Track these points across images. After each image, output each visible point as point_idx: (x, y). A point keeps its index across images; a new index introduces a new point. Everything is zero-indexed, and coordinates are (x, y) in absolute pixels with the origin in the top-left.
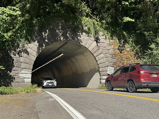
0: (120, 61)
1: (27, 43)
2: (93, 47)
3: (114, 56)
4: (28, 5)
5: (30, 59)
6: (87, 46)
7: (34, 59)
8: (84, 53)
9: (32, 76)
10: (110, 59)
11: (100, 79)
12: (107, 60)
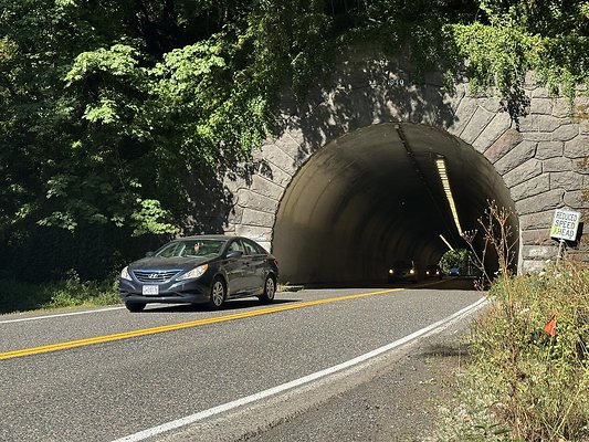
1: (257, 146)
2: (492, 138)
5: (267, 194)
6: (466, 136)
7: (279, 194)
10: (568, 177)
11: (523, 258)
12: (554, 184)
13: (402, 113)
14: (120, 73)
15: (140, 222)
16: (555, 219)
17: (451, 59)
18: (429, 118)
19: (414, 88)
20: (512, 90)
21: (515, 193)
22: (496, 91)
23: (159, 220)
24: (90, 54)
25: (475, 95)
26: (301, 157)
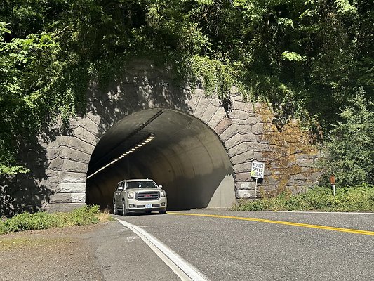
0: (277, 149)
1: (73, 117)
2: (218, 121)
3: (264, 137)
4: (75, 34)
5: (82, 149)
6: (204, 119)
7: (91, 150)
8: (198, 134)
9: (87, 188)
10: (255, 145)
11: (236, 189)
12: (249, 148)
16: (253, 167)
25: (207, 97)
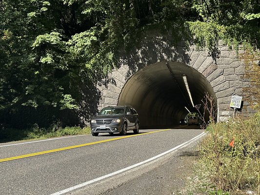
0: (257, 86)
1: (110, 72)
2: (206, 67)
5: (114, 91)
6: (195, 66)
11: (219, 116)
12: (231, 85)
13: (168, 58)
14: (54, 43)
15: (63, 104)
16: (232, 100)
17: (188, 36)
18: (180, 60)
19: (173, 48)
20: (213, 48)
21: (215, 89)
22: (207, 48)
23: (71, 103)
24: (42, 36)
25: (198, 50)
26: (128, 76)
